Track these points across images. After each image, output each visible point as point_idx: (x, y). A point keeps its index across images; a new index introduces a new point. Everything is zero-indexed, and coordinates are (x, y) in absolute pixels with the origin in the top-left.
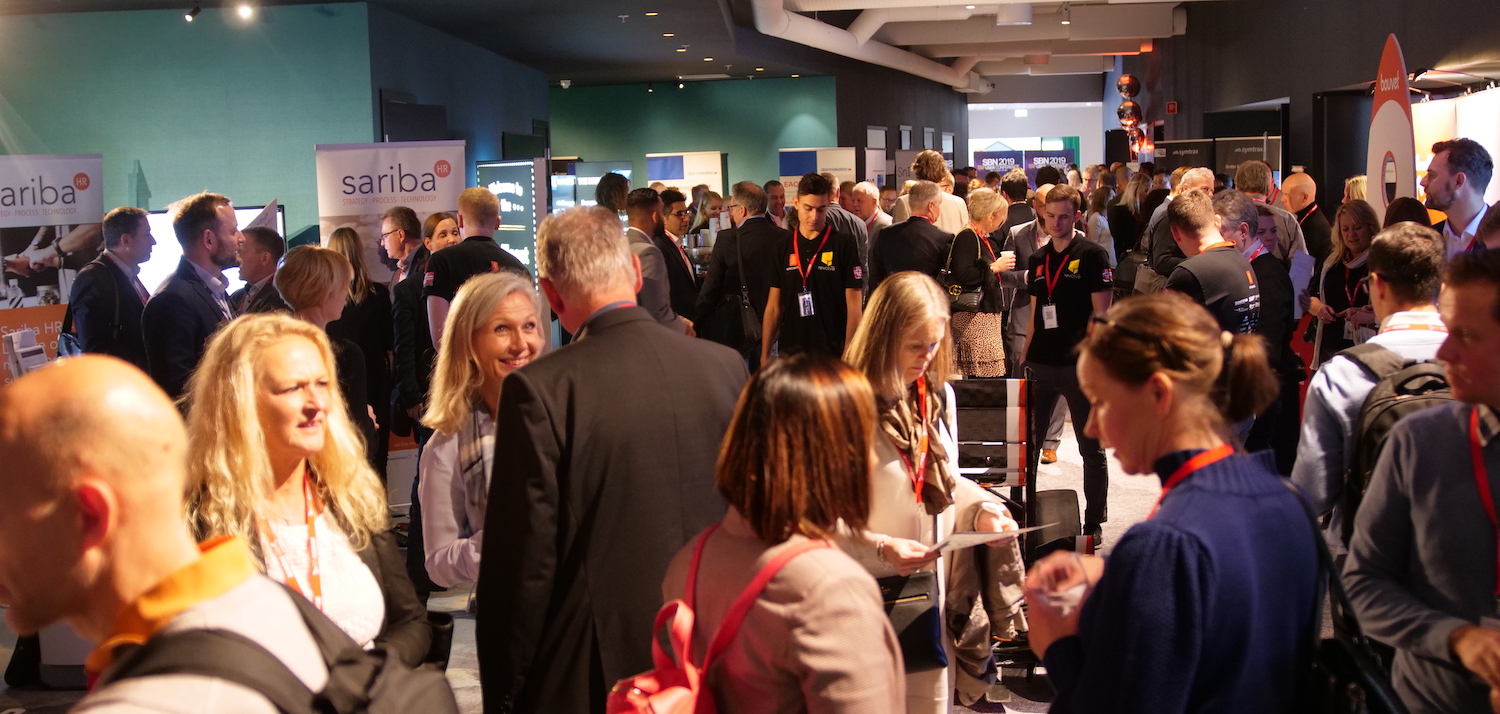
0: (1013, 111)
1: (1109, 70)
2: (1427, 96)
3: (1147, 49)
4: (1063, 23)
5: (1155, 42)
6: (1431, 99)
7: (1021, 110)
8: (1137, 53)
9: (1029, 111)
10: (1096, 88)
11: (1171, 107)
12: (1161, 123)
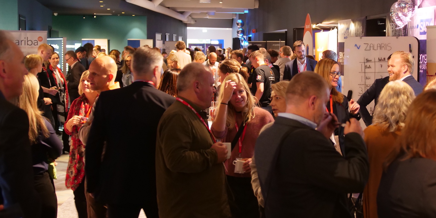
0: (202, 30)
1: (235, 18)
2: (322, 30)
3: (246, 12)
4: (220, 3)
5: (249, 10)
6: (323, 31)
7: (205, 30)
8: (243, 13)
9: (208, 30)
10: (230, 23)
11: (254, 31)
12: (251, 36)
